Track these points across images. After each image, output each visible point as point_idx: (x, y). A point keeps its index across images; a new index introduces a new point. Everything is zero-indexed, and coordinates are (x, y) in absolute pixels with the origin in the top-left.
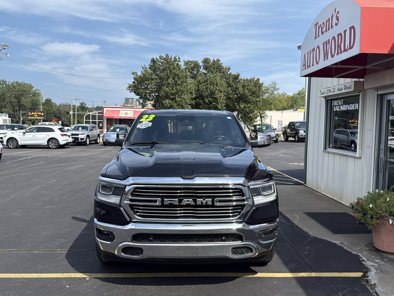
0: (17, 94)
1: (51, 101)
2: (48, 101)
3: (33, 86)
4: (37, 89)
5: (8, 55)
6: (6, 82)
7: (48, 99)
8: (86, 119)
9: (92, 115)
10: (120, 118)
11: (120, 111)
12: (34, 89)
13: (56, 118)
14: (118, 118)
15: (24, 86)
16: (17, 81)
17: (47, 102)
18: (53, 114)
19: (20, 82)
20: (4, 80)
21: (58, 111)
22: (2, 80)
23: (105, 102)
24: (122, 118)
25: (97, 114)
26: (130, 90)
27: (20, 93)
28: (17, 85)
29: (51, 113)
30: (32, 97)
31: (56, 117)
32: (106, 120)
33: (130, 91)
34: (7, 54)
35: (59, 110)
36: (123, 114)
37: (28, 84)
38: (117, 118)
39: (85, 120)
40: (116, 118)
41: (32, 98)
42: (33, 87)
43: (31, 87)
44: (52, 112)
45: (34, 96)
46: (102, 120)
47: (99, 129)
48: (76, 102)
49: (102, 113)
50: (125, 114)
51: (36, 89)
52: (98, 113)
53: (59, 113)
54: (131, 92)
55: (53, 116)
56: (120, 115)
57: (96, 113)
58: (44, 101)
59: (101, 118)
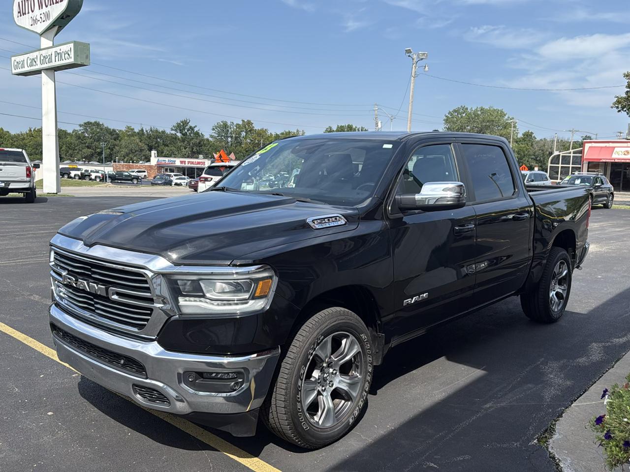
0: (480, 126)
1: (533, 135)
2: (528, 136)
3: (505, 113)
4: (511, 117)
5: (427, 69)
6: (467, 109)
7: (528, 132)
8: (551, 163)
9: (562, 156)
10: (613, 161)
11: (614, 147)
12: (506, 117)
13: (536, 163)
14: (610, 161)
15: (492, 113)
16: (482, 107)
17: (526, 136)
18: (533, 157)
19: (486, 107)
20: (464, 107)
21: (540, 151)
22: (462, 106)
23: (621, 133)
24: (616, 161)
25: (572, 155)
26: (618, 107)
27: (485, 124)
28: (482, 113)
29: (530, 155)
30: (501, 129)
31: (537, 160)
32: (587, 164)
33: (617, 110)
34: (425, 67)
35: (543, 150)
36: (621, 153)
37: (498, 110)
38: (607, 161)
39: (549, 165)
40: (604, 161)
41: (502, 131)
42: (505, 115)
43: (502, 115)
44: (531, 153)
45: (505, 128)
46: (581, 165)
47: (551, 179)
48: (572, 135)
49: (581, 152)
50: (625, 154)
51: (509, 117)
52: (574, 153)
53: (542, 155)
54: (619, 111)
55: (532, 159)
56: (615, 156)
57: (570, 153)
58: (520, 135)
59: (578, 160)
